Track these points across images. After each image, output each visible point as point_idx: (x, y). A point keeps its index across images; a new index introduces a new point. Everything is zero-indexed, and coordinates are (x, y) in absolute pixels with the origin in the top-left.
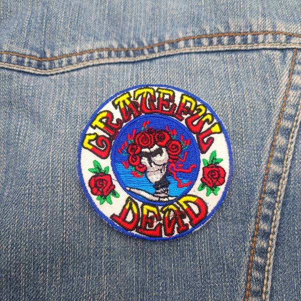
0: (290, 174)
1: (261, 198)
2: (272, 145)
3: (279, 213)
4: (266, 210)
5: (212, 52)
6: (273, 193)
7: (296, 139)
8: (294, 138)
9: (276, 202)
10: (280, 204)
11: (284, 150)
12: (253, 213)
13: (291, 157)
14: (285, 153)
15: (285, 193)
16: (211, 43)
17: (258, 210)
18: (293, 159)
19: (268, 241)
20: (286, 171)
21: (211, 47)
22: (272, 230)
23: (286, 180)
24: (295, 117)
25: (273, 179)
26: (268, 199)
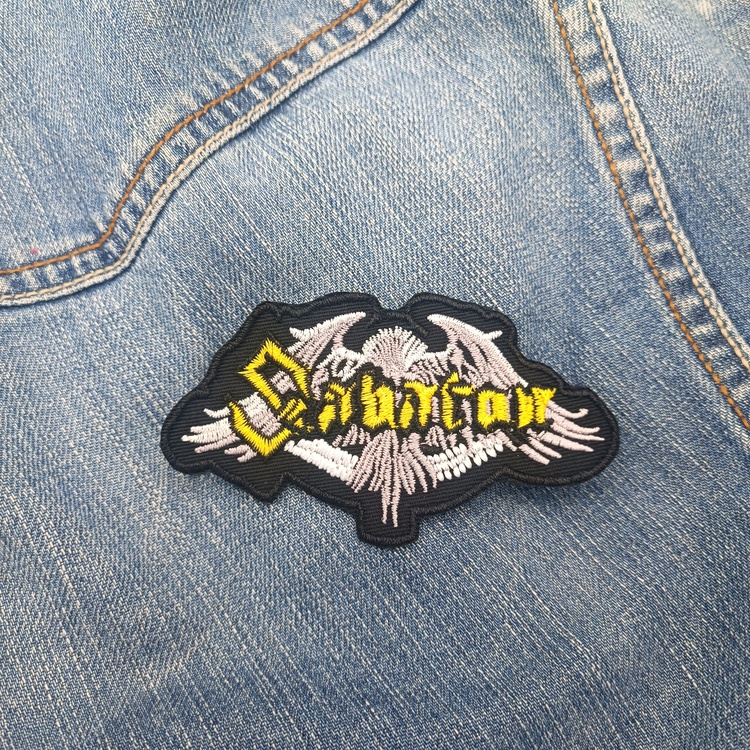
0: (658, 160)
1: (638, 233)
2: (596, 131)
3: (682, 235)
4: (659, 247)
5: (381, 36)
6: (651, 211)
7: (630, 89)
8: (626, 91)
9: (665, 221)
10: (675, 221)
11: (622, 125)
12: (641, 266)
13: (642, 129)
14: (626, 128)
15: (671, 197)
16: (367, 21)
17: (645, 257)
18: (648, 128)
19: (697, 293)
20: (649, 158)
21: (372, 28)
22: (690, 270)
23: (658, 173)
24: (602, 53)
25: (635, 186)
26: (648, 227)
